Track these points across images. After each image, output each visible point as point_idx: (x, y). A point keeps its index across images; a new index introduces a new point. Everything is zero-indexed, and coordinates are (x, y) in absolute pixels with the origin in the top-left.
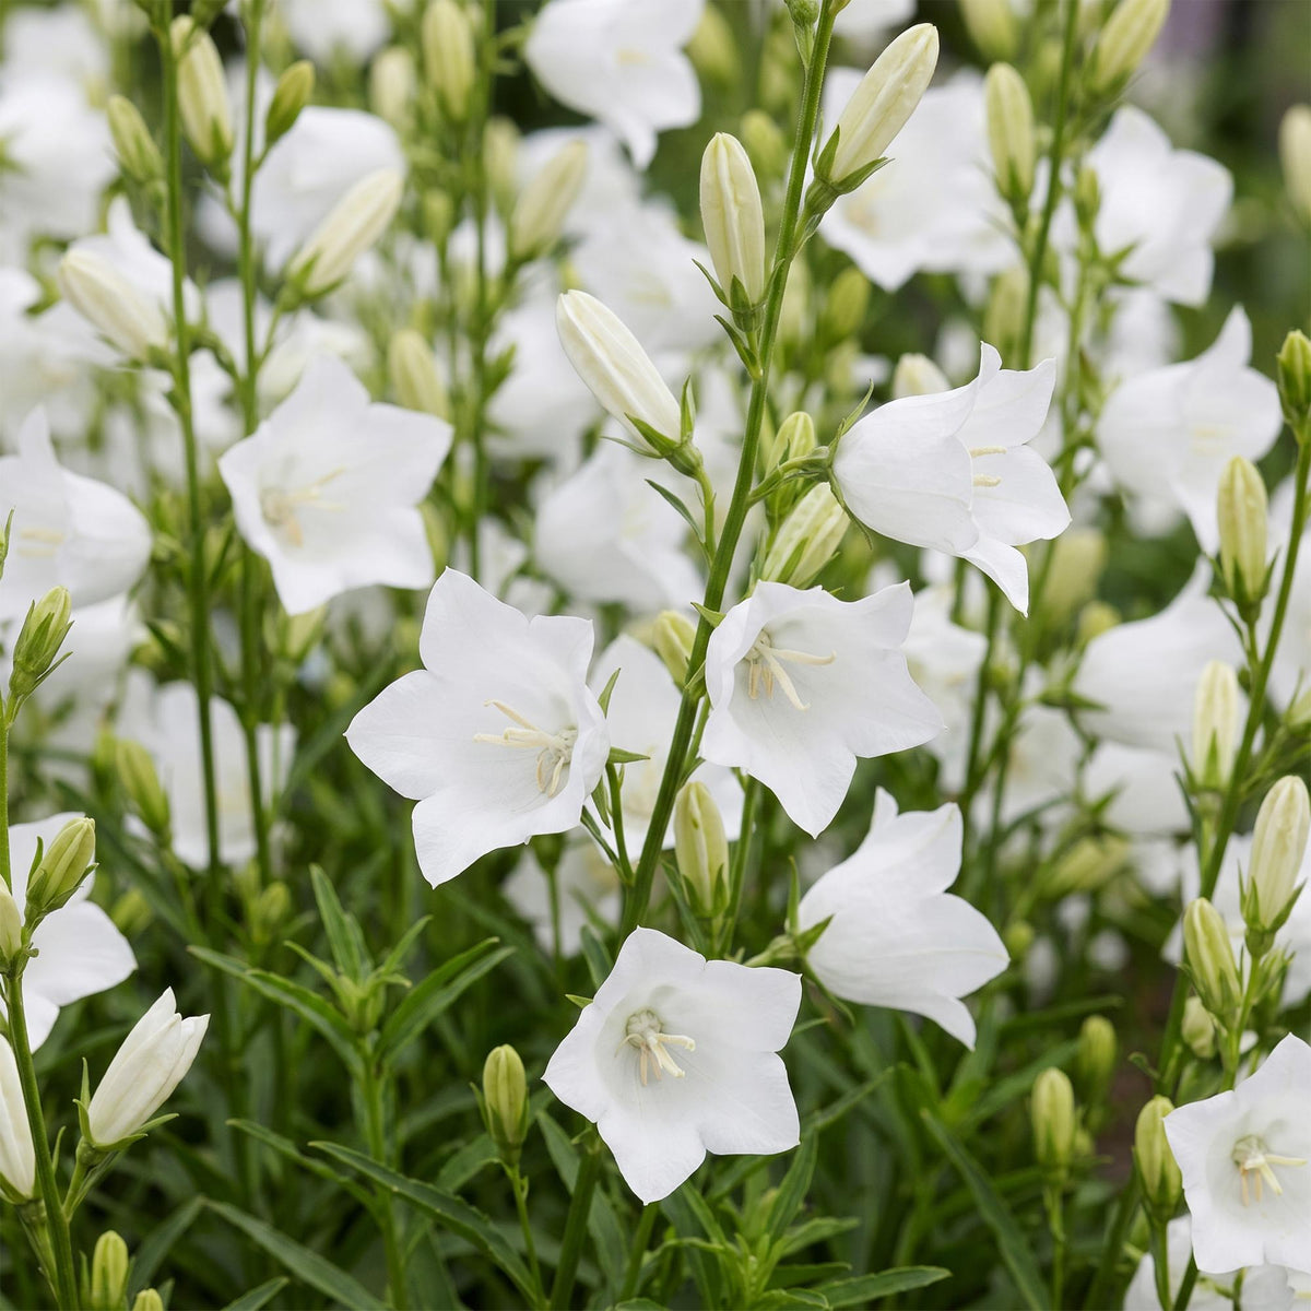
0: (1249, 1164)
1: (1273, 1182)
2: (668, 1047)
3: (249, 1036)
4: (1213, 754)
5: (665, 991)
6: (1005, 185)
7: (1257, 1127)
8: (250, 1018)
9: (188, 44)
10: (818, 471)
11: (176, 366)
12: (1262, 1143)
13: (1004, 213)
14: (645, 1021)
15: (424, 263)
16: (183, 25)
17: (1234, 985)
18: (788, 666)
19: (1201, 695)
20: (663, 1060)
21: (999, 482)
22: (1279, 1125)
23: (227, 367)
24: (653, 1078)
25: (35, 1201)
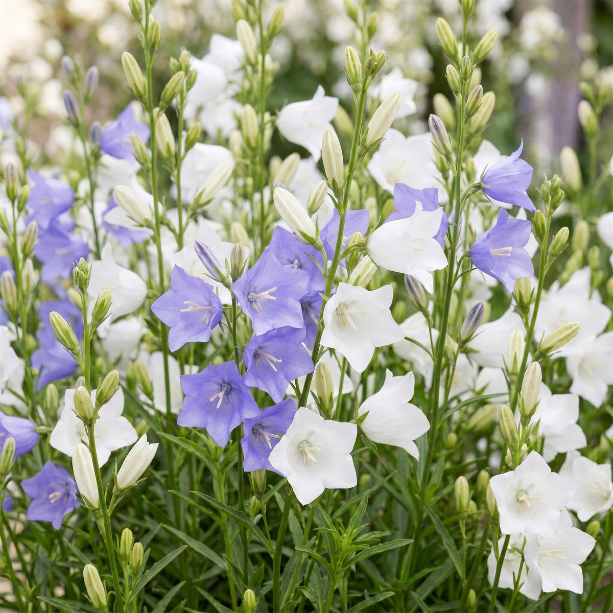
0: (521, 499)
1: (529, 505)
2: (312, 452)
3: (180, 469)
4: (515, 360)
5: (311, 433)
6: (439, 165)
7: (524, 487)
8: (181, 462)
9: (158, 115)
10: (363, 248)
11: (155, 227)
12: (526, 493)
13: (439, 175)
14: (305, 444)
15: (247, 206)
16: (157, 110)
17: (516, 436)
18: (351, 315)
19: (511, 341)
20: (310, 456)
21: (422, 249)
22: (532, 486)
23: (172, 230)
24: (307, 463)
25: (98, 509)
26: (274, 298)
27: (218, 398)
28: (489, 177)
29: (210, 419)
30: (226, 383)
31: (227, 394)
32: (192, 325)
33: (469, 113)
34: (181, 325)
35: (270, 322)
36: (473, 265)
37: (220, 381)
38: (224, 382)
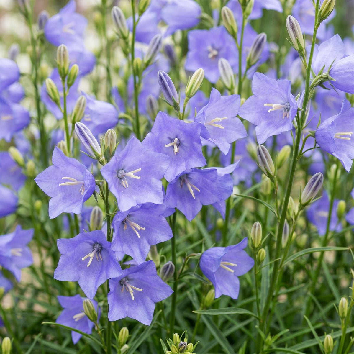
26: (138, 178)
27: (89, 259)
28: (335, 71)
29: (82, 274)
30: (98, 243)
31: (98, 252)
32: (70, 195)
33: (322, 17)
34: (60, 195)
35: (135, 198)
36: (317, 144)
37: (93, 242)
38: (96, 243)
